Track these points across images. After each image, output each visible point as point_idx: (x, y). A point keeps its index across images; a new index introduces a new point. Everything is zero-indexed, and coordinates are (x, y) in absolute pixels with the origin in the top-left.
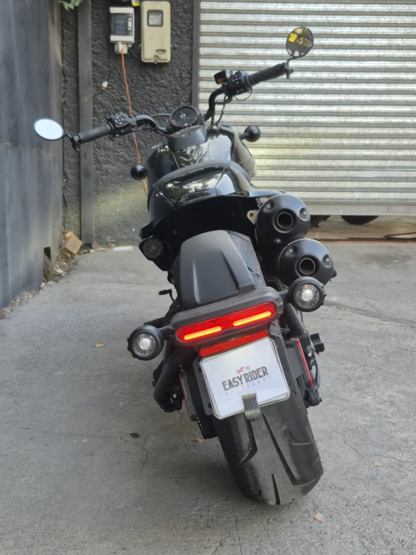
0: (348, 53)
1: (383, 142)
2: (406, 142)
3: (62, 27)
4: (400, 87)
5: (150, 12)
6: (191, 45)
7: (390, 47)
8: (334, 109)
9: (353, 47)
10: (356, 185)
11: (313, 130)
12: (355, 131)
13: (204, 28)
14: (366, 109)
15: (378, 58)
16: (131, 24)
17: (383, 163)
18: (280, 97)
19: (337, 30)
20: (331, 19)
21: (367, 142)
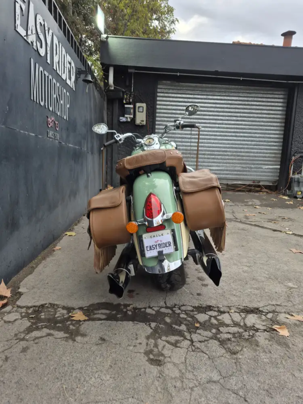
0: (208, 125)
1: (219, 157)
2: (227, 157)
3: (108, 111)
4: (226, 138)
5: (139, 107)
6: (153, 119)
7: (223, 124)
9: (209, 123)
12: (209, 153)
13: (157, 115)
14: (214, 145)
15: (219, 128)
16: (132, 111)
17: (219, 164)
18: (183, 140)
21: (213, 157)
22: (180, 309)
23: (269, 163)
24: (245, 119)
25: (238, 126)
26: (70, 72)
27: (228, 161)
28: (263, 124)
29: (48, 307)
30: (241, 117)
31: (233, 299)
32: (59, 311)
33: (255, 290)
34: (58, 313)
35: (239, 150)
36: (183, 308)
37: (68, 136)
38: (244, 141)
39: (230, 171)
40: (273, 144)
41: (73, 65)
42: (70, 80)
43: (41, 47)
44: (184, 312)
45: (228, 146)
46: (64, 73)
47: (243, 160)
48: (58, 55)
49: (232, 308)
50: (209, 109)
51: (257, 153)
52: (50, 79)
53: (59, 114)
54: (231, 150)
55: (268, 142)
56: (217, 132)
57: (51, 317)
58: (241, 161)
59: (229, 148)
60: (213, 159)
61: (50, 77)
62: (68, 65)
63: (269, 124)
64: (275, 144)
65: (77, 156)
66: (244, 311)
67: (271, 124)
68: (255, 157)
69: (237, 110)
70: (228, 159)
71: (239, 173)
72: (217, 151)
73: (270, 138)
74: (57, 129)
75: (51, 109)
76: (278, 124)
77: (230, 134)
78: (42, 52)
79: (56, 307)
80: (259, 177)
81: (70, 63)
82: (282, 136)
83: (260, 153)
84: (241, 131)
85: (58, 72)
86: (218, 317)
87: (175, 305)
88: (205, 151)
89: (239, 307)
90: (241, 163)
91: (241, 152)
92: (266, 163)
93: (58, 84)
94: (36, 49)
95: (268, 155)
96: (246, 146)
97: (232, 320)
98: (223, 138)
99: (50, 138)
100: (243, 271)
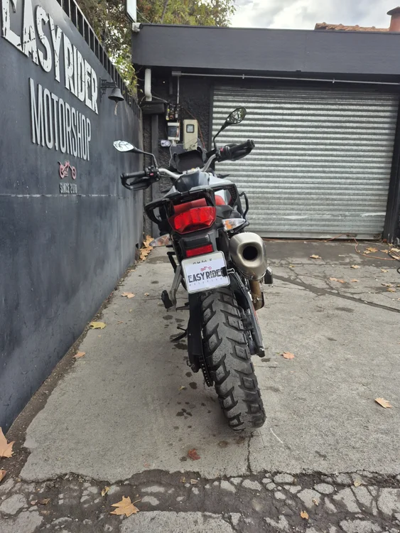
1: (300, 202)
2: (312, 202)
3: (144, 132)
4: (310, 174)
7: (305, 155)
8: (277, 185)
9: (287, 155)
10: (286, 222)
11: (266, 195)
12: (287, 196)
14: (292, 185)
15: (299, 160)
17: (300, 212)
18: (250, 179)
19: (280, 146)
20: (276, 140)
21: (293, 201)
22: (273, 481)
23: (370, 208)
24: (338, 147)
25: (326, 158)
26: (90, 87)
27: (312, 207)
28: (362, 153)
29: (68, 480)
30: (331, 144)
31: (353, 457)
32: (86, 489)
33: (384, 436)
34: (85, 493)
35: (329, 191)
36: (278, 478)
37: (90, 184)
38: (335, 178)
39: (315, 220)
40: (375, 181)
41: (94, 75)
42: (91, 100)
43: (46, 58)
44: (280, 488)
45: (312, 185)
46: (81, 91)
47: (333, 205)
48: (71, 66)
49: (353, 475)
50: (285, 135)
51: (354, 195)
52: (61, 105)
53: (75, 154)
54: (317, 191)
55: (369, 179)
56: (297, 166)
57: (75, 502)
58: (331, 207)
59: (314, 188)
60: (292, 204)
61: (61, 102)
62: (87, 77)
63: (371, 154)
64: (379, 182)
65: (104, 209)
66: (374, 482)
67: (374, 154)
68: (351, 200)
69: (325, 135)
70: (313, 204)
71: (327, 223)
72: (298, 193)
73: (372, 173)
74: (74, 178)
75: (64, 150)
76: (384, 154)
77: (315, 169)
78: (47, 65)
79: (81, 480)
80: (357, 229)
81: (90, 75)
82: (389, 171)
83: (358, 195)
84: (331, 164)
85: (72, 91)
86: (335, 497)
87: (266, 472)
88: (280, 193)
89: (365, 473)
90: (331, 210)
91: (331, 194)
92: (366, 208)
93: (73, 110)
94: (37, 63)
95: (369, 197)
96: (338, 186)
97: (357, 502)
98: (305, 174)
99: (63, 194)
100: (358, 394)
